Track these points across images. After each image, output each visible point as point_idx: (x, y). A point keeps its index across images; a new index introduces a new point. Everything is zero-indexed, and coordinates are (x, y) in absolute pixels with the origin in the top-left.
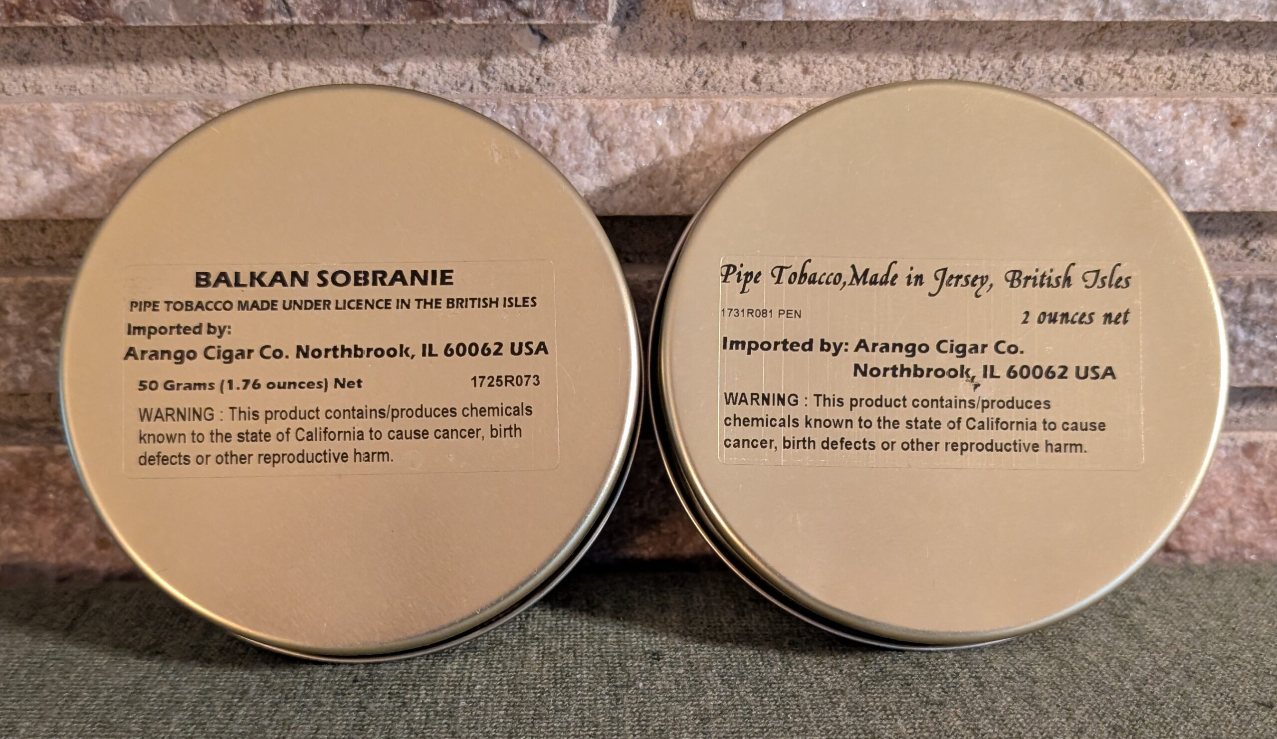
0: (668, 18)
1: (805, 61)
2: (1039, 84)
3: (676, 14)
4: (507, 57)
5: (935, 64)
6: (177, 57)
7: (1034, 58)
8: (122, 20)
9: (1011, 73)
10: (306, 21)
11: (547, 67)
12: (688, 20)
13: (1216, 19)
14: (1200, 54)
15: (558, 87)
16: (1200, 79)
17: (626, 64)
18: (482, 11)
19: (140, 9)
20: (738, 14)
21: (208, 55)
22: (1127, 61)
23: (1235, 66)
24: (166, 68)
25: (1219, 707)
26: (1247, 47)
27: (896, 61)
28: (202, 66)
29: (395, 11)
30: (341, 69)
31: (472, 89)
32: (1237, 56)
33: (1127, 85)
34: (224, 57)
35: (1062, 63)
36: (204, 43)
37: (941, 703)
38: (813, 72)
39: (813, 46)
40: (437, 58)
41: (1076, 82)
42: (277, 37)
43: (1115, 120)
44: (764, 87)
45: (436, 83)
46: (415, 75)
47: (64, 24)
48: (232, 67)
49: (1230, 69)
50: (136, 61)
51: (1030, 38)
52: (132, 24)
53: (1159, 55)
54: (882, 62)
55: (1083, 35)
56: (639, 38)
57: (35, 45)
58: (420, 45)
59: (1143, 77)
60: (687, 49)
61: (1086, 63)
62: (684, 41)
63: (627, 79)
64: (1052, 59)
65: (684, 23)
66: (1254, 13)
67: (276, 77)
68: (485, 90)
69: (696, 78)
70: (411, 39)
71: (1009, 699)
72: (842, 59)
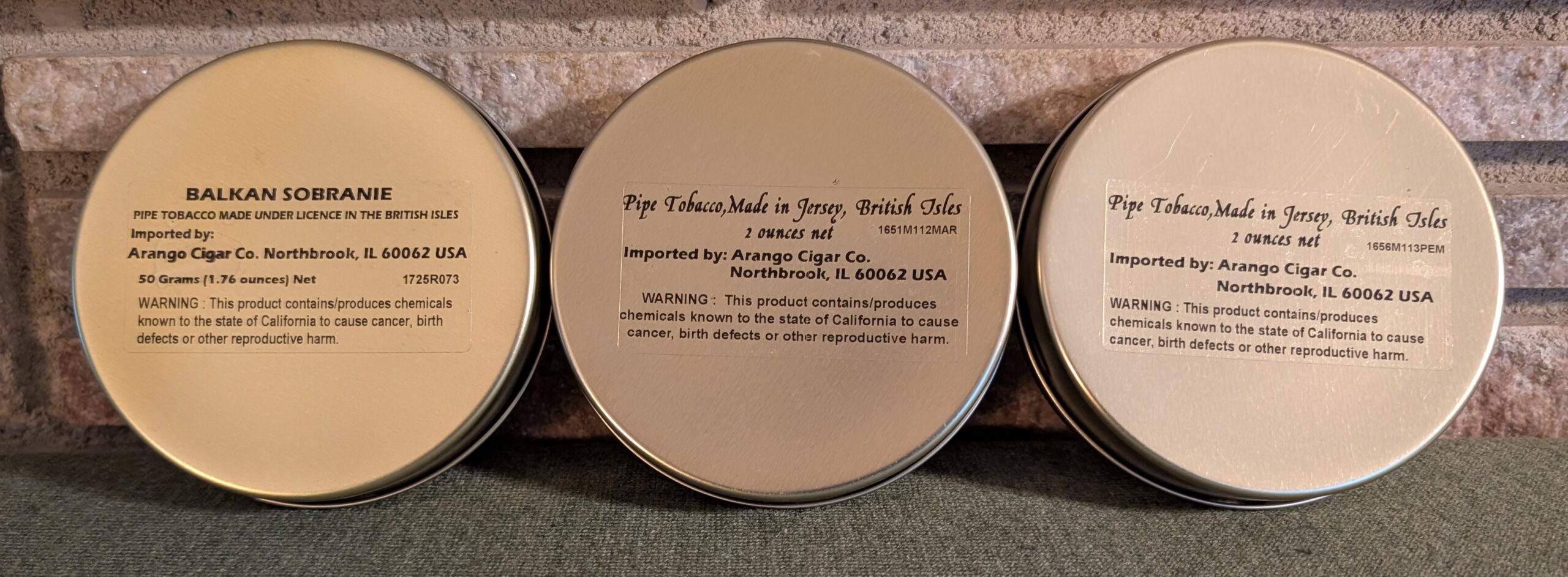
1: (926, 18)
2: (1122, 36)
4: (679, 16)
5: (1035, 20)
6: (410, 17)
7: (1118, 15)
9: (1098, 27)
11: (712, 25)
14: (1259, 11)
15: (721, 41)
16: (1259, 32)
17: (777, 20)
21: (435, 15)
22: (1197, 17)
23: (1288, 20)
24: (400, 26)
25: (1266, 555)
26: (1298, 5)
27: (1002, 18)
28: (429, 24)
30: (543, 26)
31: (650, 43)
32: (1289, 12)
33: (1197, 37)
34: (447, 17)
35: (1141, 19)
36: (433, 7)
37: (1033, 548)
38: (932, 28)
39: (932, 7)
40: (622, 18)
41: (1153, 35)
44: (892, 40)
45: (621, 38)
46: (604, 31)
48: (454, 24)
49: (1284, 23)
50: (376, 21)
53: (1224, 12)
54: (990, 19)
57: (295, 8)
58: (608, 7)
59: (1210, 30)
60: (828, 9)
61: (1162, 19)
64: (1134, 16)
67: (490, 33)
68: (661, 44)
69: (836, 34)
70: (601, 2)
71: (1091, 546)
72: (957, 17)
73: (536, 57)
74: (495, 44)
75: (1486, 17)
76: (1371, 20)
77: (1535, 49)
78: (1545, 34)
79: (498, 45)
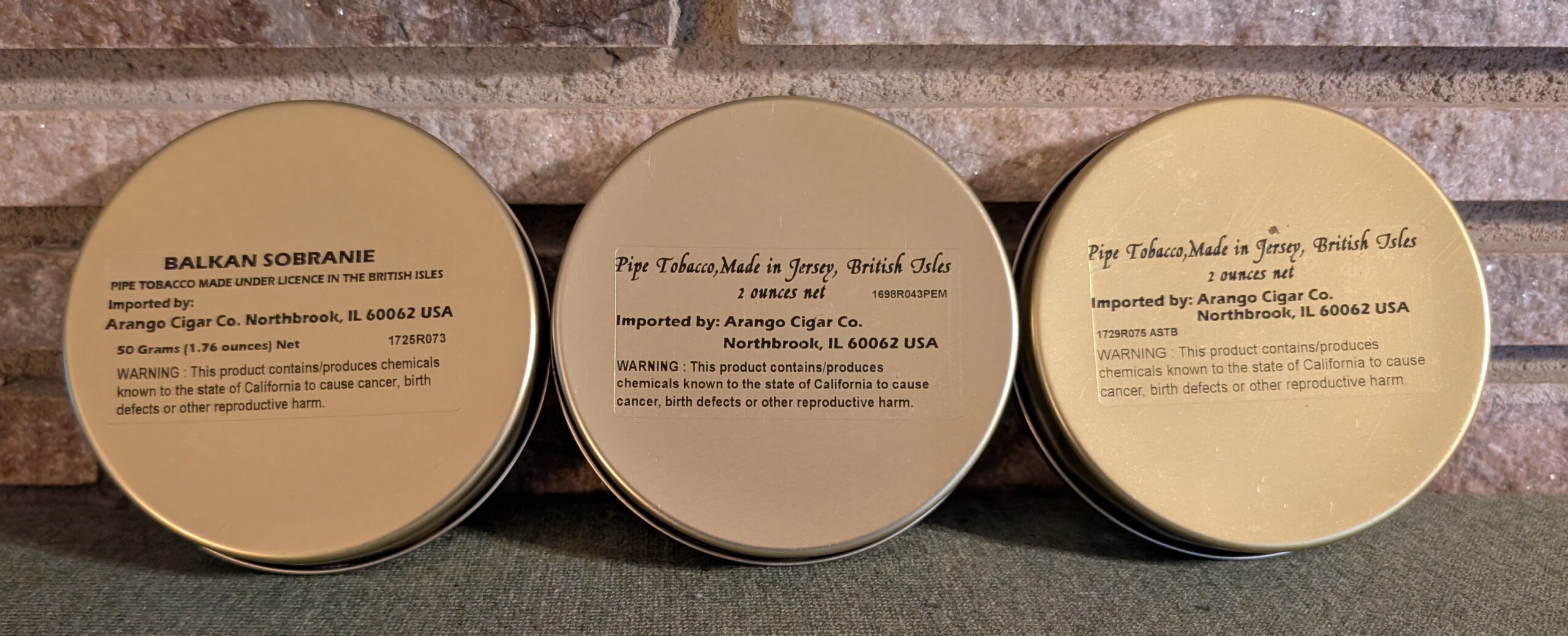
0: (720, 41)
1: (832, 76)
2: (1027, 95)
3: (726, 38)
4: (586, 73)
5: (941, 79)
6: (314, 72)
7: (1023, 74)
8: (270, 43)
9: (1004, 86)
10: (420, 45)
11: (619, 81)
12: (735, 43)
13: (1170, 43)
14: (1161, 71)
15: (627, 99)
16: (1162, 91)
17: (684, 79)
18: (564, 37)
19: (284, 34)
20: (775, 39)
21: (339, 70)
22: (1101, 77)
23: (1191, 80)
24: (304, 80)
26: (1200, 65)
27: (908, 77)
28: (334, 79)
29: (493, 37)
30: (449, 82)
31: (557, 99)
32: (1192, 73)
33: (1101, 96)
34: (352, 71)
35: (1046, 78)
36: (336, 61)
38: (839, 86)
39: (838, 65)
40: (529, 74)
41: (1058, 94)
42: (397, 56)
43: (1088, 126)
45: (528, 94)
46: (510, 87)
47: (222, 46)
48: (358, 80)
49: (1186, 84)
50: (280, 75)
51: (1019, 58)
52: (278, 46)
53: (1128, 71)
54: (896, 78)
55: (1063, 56)
56: (695, 58)
57: (197, 62)
58: (514, 63)
59: (1114, 90)
60: (735, 67)
61: (1067, 78)
62: (733, 61)
63: (685, 91)
64: (1039, 75)
65: (732, 46)
66: (1201, 39)
67: (395, 88)
68: (568, 100)
69: (742, 91)
70: (507, 59)
72: (863, 75)
73: (441, 113)
74: (400, 100)
75: (1383, 78)
76: (1271, 82)
77: (1429, 110)
78: (1441, 95)
79: (404, 100)
